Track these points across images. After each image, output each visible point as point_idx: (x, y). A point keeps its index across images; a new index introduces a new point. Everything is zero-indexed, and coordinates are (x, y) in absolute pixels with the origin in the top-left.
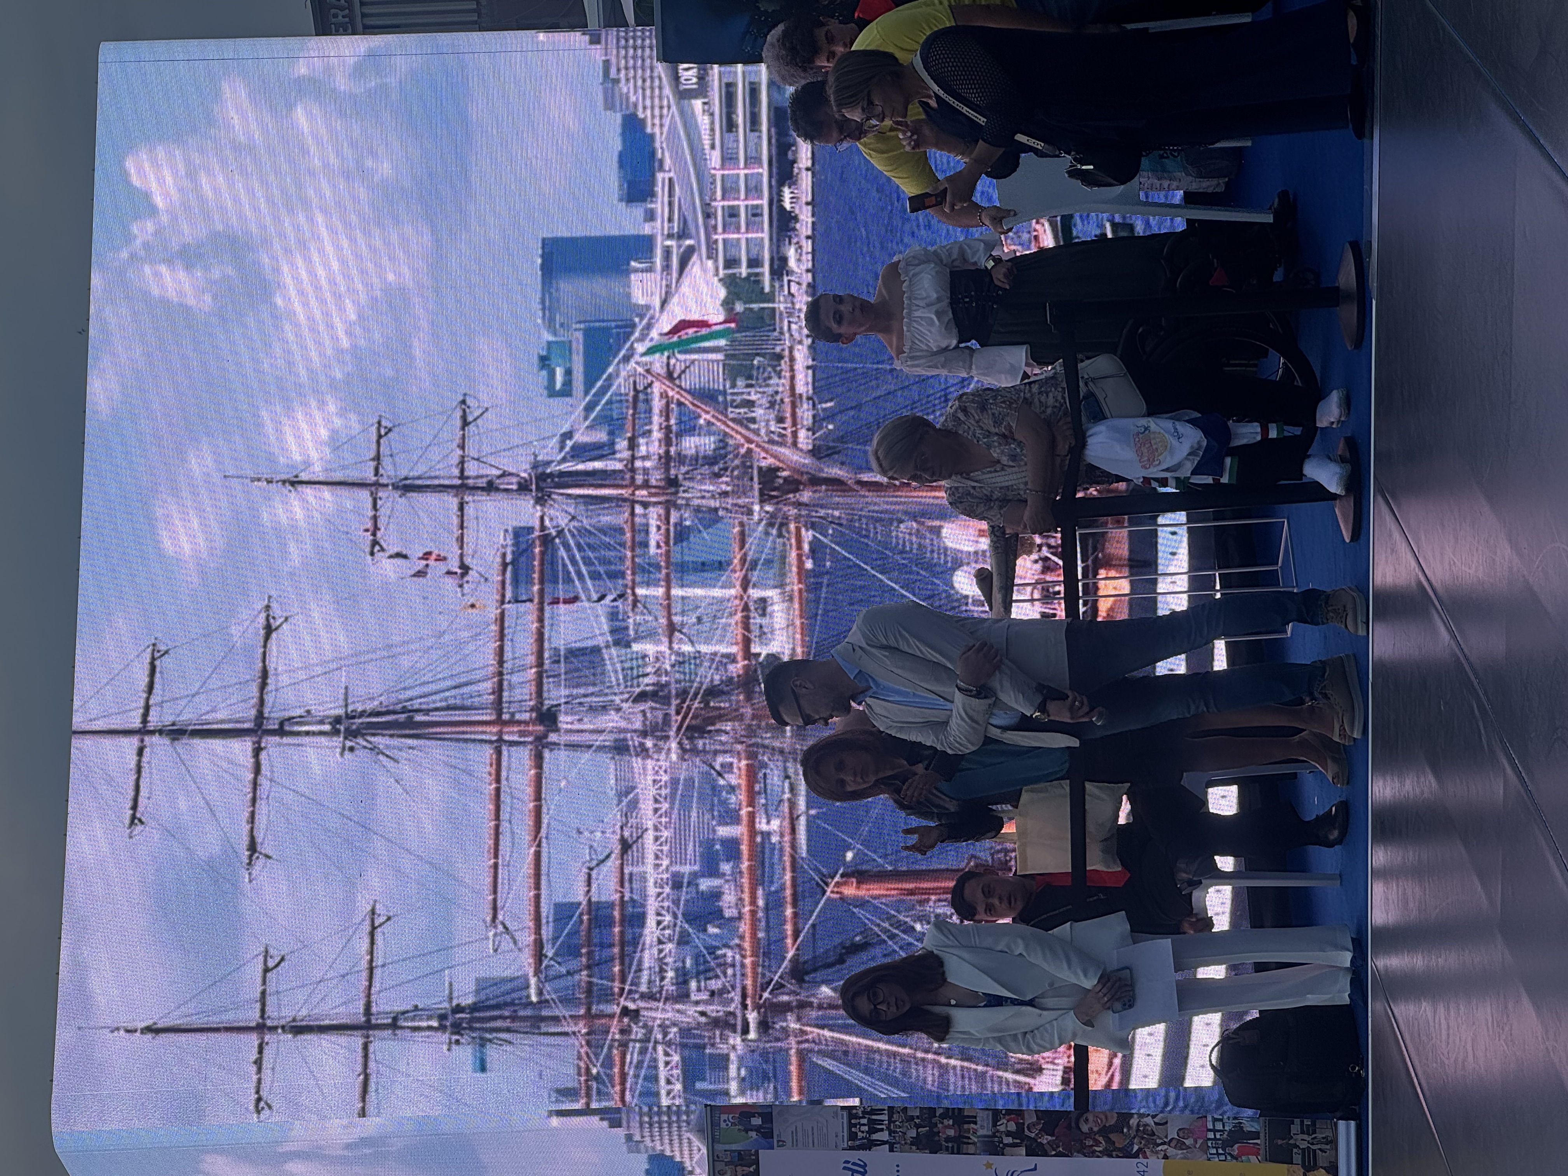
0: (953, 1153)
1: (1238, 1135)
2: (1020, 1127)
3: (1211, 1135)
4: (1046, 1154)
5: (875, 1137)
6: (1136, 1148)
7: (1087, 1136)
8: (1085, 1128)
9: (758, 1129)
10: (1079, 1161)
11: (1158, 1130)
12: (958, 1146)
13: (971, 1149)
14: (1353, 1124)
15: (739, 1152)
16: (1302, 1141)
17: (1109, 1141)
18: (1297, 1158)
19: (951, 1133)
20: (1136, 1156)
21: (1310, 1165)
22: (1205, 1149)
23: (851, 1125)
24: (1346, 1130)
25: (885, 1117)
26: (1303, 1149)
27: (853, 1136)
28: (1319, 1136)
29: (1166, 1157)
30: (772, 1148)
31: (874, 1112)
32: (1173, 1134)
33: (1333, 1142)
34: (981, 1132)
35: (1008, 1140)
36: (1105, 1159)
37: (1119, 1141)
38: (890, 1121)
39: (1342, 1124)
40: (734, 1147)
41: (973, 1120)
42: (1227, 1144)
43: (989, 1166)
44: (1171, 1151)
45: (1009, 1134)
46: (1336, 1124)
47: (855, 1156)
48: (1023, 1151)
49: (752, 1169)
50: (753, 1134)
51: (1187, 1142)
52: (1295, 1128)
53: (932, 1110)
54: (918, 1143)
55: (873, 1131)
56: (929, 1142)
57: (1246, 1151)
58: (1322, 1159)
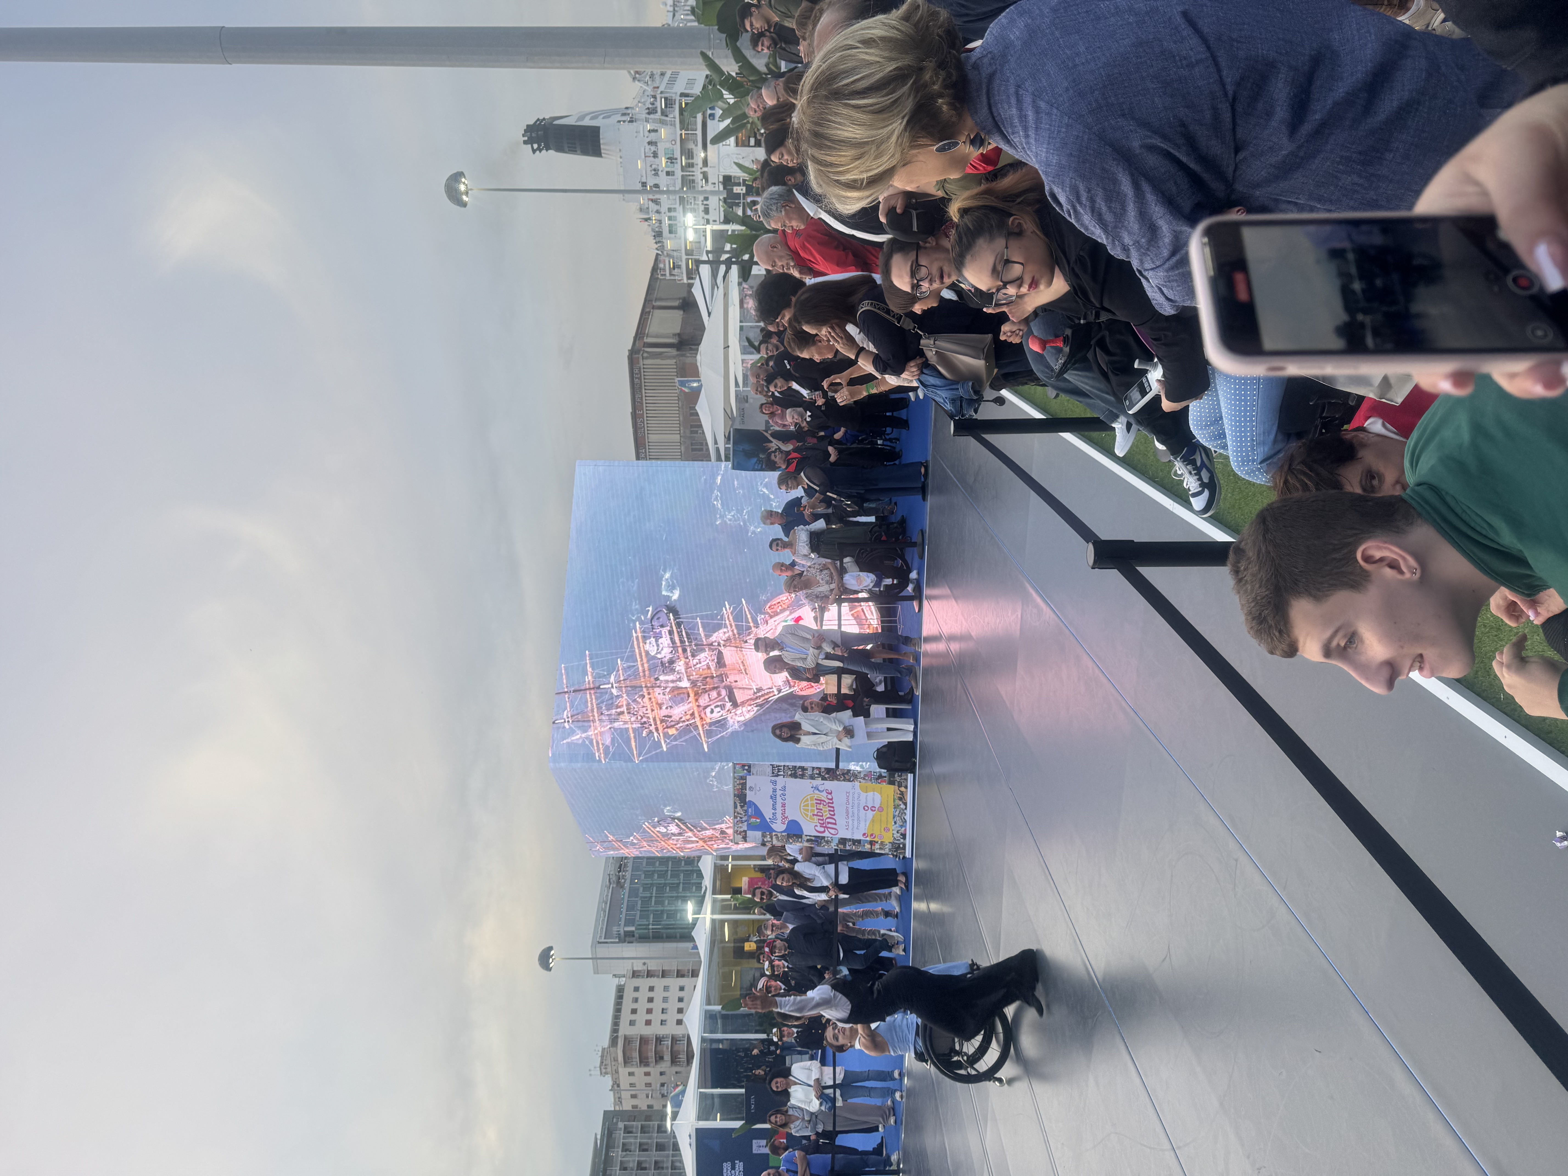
0: (801, 779)
1: (880, 776)
2: (820, 772)
4: (826, 780)
8: (838, 773)
9: (747, 770)
10: (836, 782)
11: (858, 775)
12: (802, 776)
14: (912, 774)
15: (741, 777)
16: (898, 779)
17: (845, 777)
18: (896, 784)
19: (801, 773)
20: (851, 781)
21: (900, 786)
22: (871, 780)
23: (773, 770)
24: (910, 776)
26: (899, 782)
27: (773, 773)
28: (903, 777)
29: (860, 782)
30: (750, 776)
31: (779, 766)
32: (862, 776)
33: (906, 780)
34: (809, 774)
35: (816, 776)
36: (843, 782)
37: (847, 777)
38: (784, 769)
39: (909, 775)
41: (807, 769)
42: (877, 779)
43: (811, 783)
44: (861, 780)
47: (773, 778)
48: (820, 779)
49: (744, 781)
50: (745, 772)
51: (867, 778)
52: (896, 775)
53: (796, 767)
54: (791, 775)
55: (778, 772)
56: (794, 776)
57: (881, 782)
58: (904, 784)
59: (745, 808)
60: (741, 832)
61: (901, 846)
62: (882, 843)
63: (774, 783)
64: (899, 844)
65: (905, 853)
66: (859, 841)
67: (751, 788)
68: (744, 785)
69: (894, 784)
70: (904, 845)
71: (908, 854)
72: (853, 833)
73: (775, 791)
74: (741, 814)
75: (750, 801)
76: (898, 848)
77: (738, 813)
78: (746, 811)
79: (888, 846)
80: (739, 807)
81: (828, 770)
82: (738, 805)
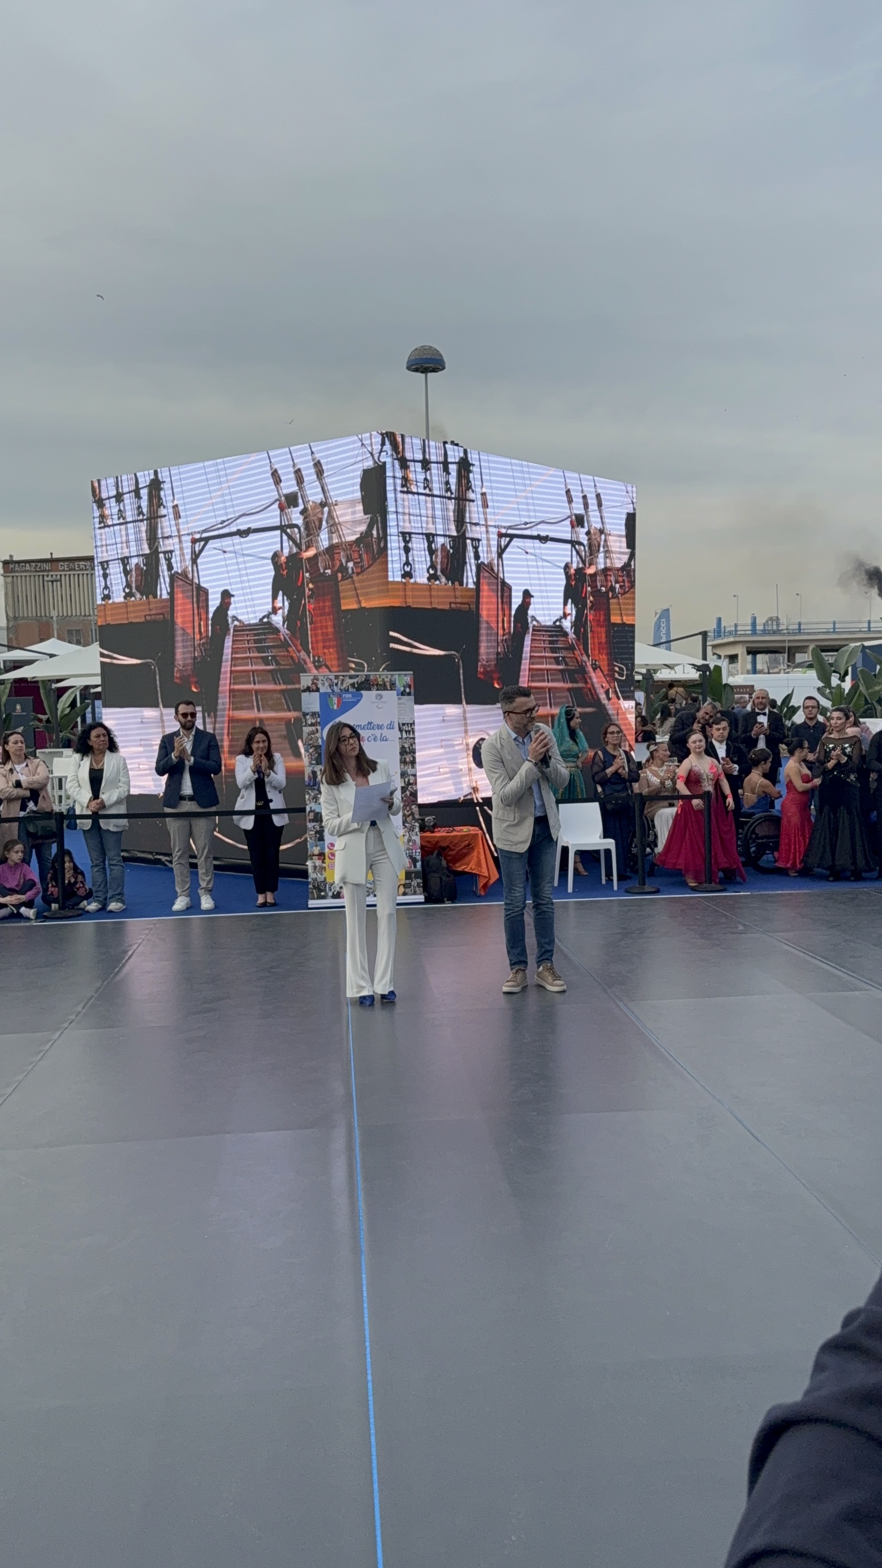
0: (401, 760)
2: (412, 784)
3: (414, 851)
5: (404, 733)
6: (407, 825)
7: (410, 808)
8: (413, 807)
9: (405, 691)
11: (414, 833)
12: (403, 762)
13: (402, 767)
14: (423, 900)
15: (394, 684)
16: (414, 883)
17: (409, 816)
18: (407, 882)
19: (408, 760)
20: (404, 825)
21: (405, 886)
23: (408, 724)
24: (421, 898)
25: (411, 736)
26: (410, 884)
27: (404, 724)
28: (417, 889)
29: (404, 836)
30: (398, 695)
31: (413, 732)
32: (413, 838)
33: (415, 893)
34: (409, 770)
35: (407, 780)
37: (409, 819)
38: (410, 738)
39: (423, 896)
40: (397, 682)
41: (412, 767)
43: (396, 773)
44: (406, 837)
45: (409, 780)
46: (421, 894)
47: (396, 725)
48: (403, 785)
49: (389, 688)
50: (402, 689)
51: (411, 843)
52: (419, 881)
53: (414, 753)
54: (403, 747)
56: (403, 751)
58: (408, 890)
59: (351, 689)
60: (316, 684)
61: (323, 894)
62: (325, 868)
63: (391, 726)
64: (325, 890)
65: (314, 899)
66: (321, 839)
67: (381, 696)
68: (384, 687)
69: (407, 878)
70: (324, 897)
71: (312, 903)
73: (380, 727)
74: (342, 684)
75: (361, 696)
76: (320, 890)
77: (343, 681)
78: (347, 691)
79: (320, 877)
80: (352, 681)
81: (414, 795)
82: (355, 680)
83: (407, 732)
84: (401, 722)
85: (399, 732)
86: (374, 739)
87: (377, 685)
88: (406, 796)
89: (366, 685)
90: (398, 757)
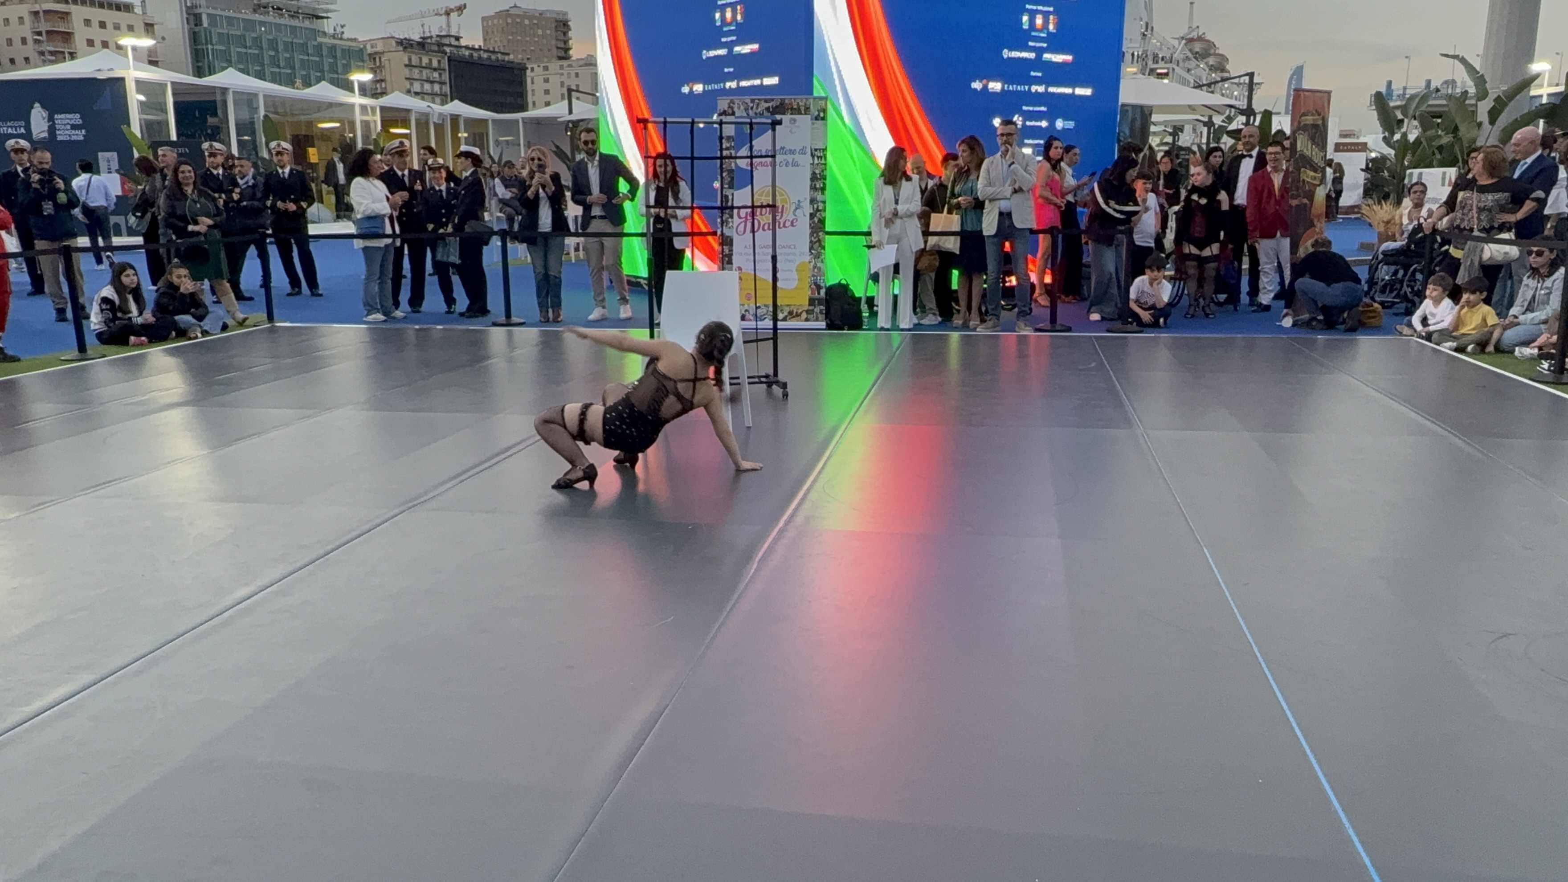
0: (811, 185)
1: (819, 288)
2: (820, 211)
3: (818, 278)
4: (811, 219)
5: (815, 158)
6: (813, 251)
7: (818, 236)
8: (820, 234)
9: (819, 115)
10: (808, 231)
11: (820, 260)
12: (813, 188)
13: (812, 193)
14: (824, 327)
15: (808, 108)
16: (817, 310)
17: (815, 242)
18: (811, 308)
19: (818, 186)
20: (810, 251)
21: (808, 312)
22: (813, 276)
23: (820, 150)
24: (823, 324)
25: (823, 162)
26: (813, 310)
27: (816, 150)
28: (819, 316)
29: (811, 262)
30: (811, 120)
31: (826, 158)
32: (819, 265)
33: (817, 320)
34: (818, 197)
35: (815, 206)
36: (808, 241)
37: (815, 246)
38: (822, 164)
40: (812, 107)
42: (815, 284)
43: (806, 199)
44: (812, 264)
45: (818, 207)
46: (823, 320)
47: (810, 151)
48: (811, 212)
49: (803, 112)
50: (817, 113)
51: (815, 270)
52: (822, 307)
53: (825, 179)
54: (814, 174)
55: (818, 157)
56: (814, 177)
57: (812, 290)
58: (811, 316)
59: (766, 113)
60: (732, 108)
66: (730, 262)
67: (795, 120)
68: (797, 112)
69: (809, 305)
72: (741, 254)
73: (792, 152)
74: (757, 107)
77: (758, 104)
78: (761, 115)
80: (767, 105)
81: (822, 221)
82: (770, 104)
83: (819, 157)
84: (813, 148)
85: (811, 158)
86: (786, 166)
87: (792, 109)
88: (814, 222)
89: (781, 108)
90: (809, 183)
